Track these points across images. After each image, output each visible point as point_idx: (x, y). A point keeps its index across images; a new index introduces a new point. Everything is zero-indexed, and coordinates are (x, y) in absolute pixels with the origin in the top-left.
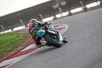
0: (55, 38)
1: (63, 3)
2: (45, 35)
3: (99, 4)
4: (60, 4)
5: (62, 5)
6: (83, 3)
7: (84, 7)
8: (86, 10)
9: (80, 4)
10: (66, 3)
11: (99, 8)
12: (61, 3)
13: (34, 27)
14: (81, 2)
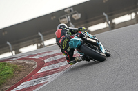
0: (95, 49)
1: (76, 15)
2: (81, 44)
3: (133, 18)
4: (71, 18)
5: (75, 19)
6: (108, 16)
7: (109, 22)
8: (113, 27)
9: (104, 17)
10: (81, 16)
11: (134, 24)
12: (73, 16)
13: (64, 34)
14: (104, 14)
